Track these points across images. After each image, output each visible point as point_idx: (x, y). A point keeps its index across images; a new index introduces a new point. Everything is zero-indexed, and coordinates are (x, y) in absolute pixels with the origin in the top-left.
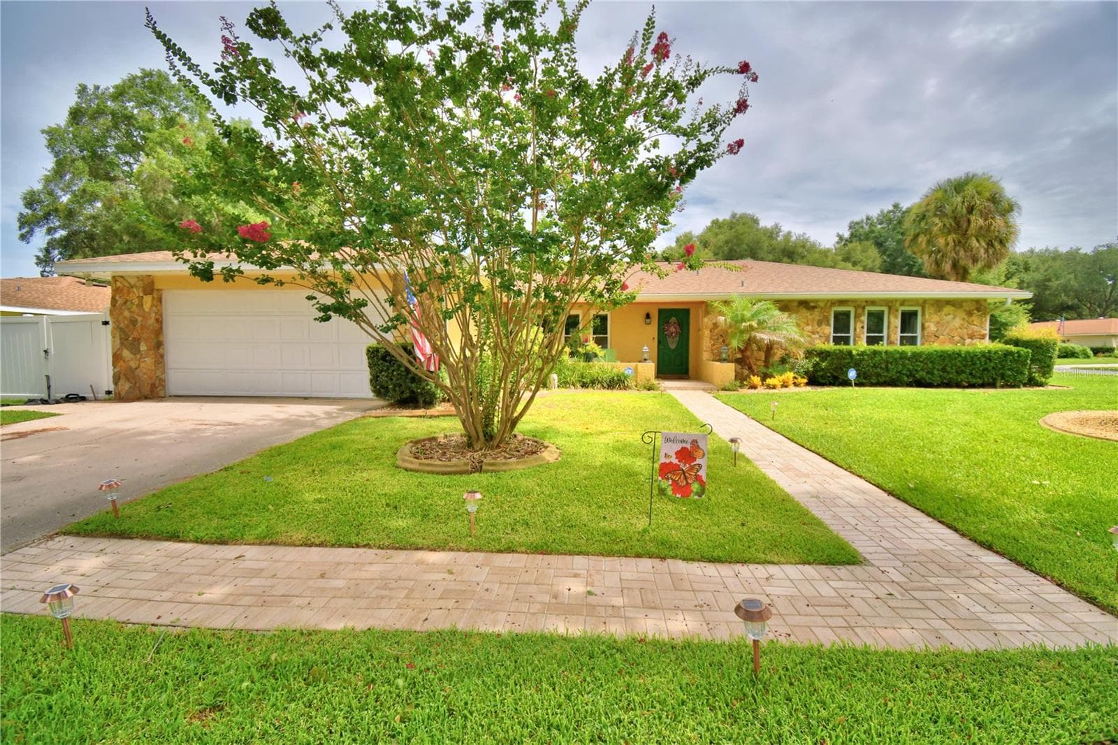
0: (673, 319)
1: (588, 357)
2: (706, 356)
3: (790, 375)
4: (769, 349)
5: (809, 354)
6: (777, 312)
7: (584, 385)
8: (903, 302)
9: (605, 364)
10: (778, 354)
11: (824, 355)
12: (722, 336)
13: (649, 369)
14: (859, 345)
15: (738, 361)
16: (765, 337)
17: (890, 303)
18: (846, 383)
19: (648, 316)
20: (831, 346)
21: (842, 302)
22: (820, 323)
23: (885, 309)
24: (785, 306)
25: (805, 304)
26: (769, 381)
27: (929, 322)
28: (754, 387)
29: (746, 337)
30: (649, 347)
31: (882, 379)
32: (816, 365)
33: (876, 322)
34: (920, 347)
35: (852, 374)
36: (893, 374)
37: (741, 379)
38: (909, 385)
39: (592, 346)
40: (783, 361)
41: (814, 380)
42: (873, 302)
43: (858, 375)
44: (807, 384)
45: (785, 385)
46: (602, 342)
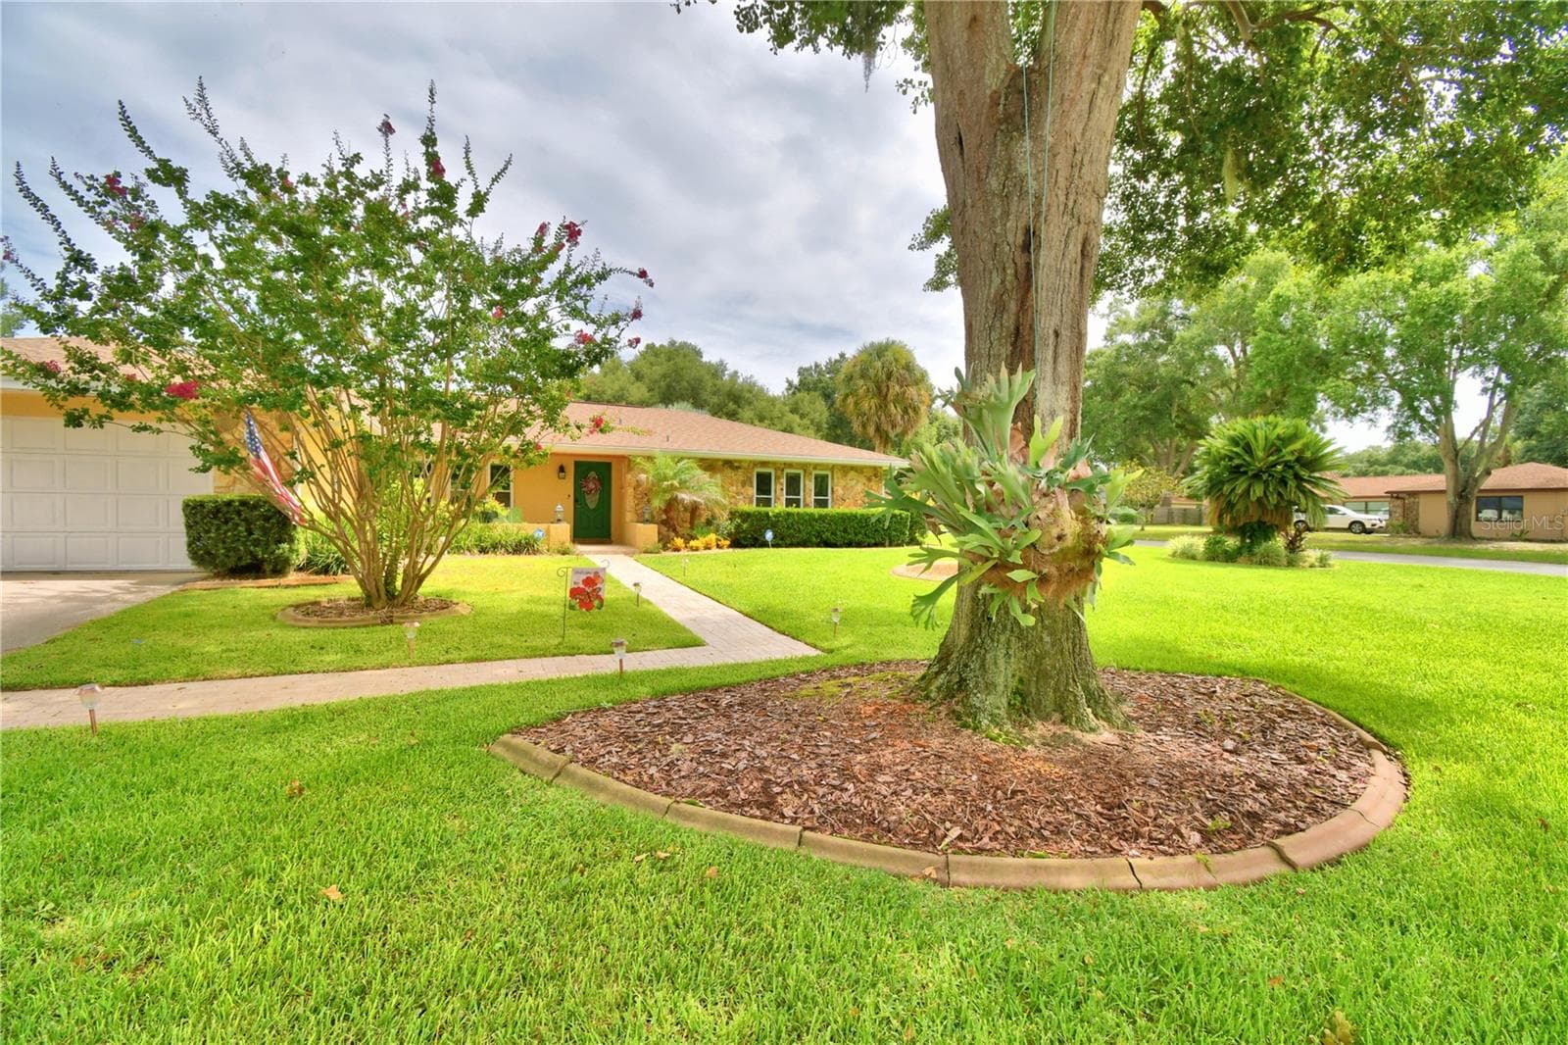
0: (593, 474)
1: (488, 517)
2: (629, 516)
3: (713, 537)
4: (694, 509)
5: (733, 515)
6: (699, 472)
7: (483, 551)
8: (816, 466)
9: (508, 525)
10: (705, 515)
11: (746, 516)
12: (645, 495)
13: (564, 531)
14: (778, 507)
15: (664, 523)
16: (686, 497)
17: (804, 466)
18: (764, 545)
19: (562, 469)
20: (753, 508)
21: (764, 464)
22: (744, 484)
23: (801, 472)
24: (709, 465)
25: (729, 464)
26: (693, 543)
27: (837, 486)
28: (677, 550)
29: (668, 496)
30: (564, 506)
31: (795, 541)
32: (738, 527)
33: (793, 484)
34: (830, 510)
35: (769, 535)
36: (804, 536)
37: (665, 543)
38: (818, 545)
39: (491, 503)
40: (709, 523)
41: (736, 543)
42: (790, 465)
43: (775, 537)
44: (730, 546)
45: (707, 547)
46: (504, 498)
